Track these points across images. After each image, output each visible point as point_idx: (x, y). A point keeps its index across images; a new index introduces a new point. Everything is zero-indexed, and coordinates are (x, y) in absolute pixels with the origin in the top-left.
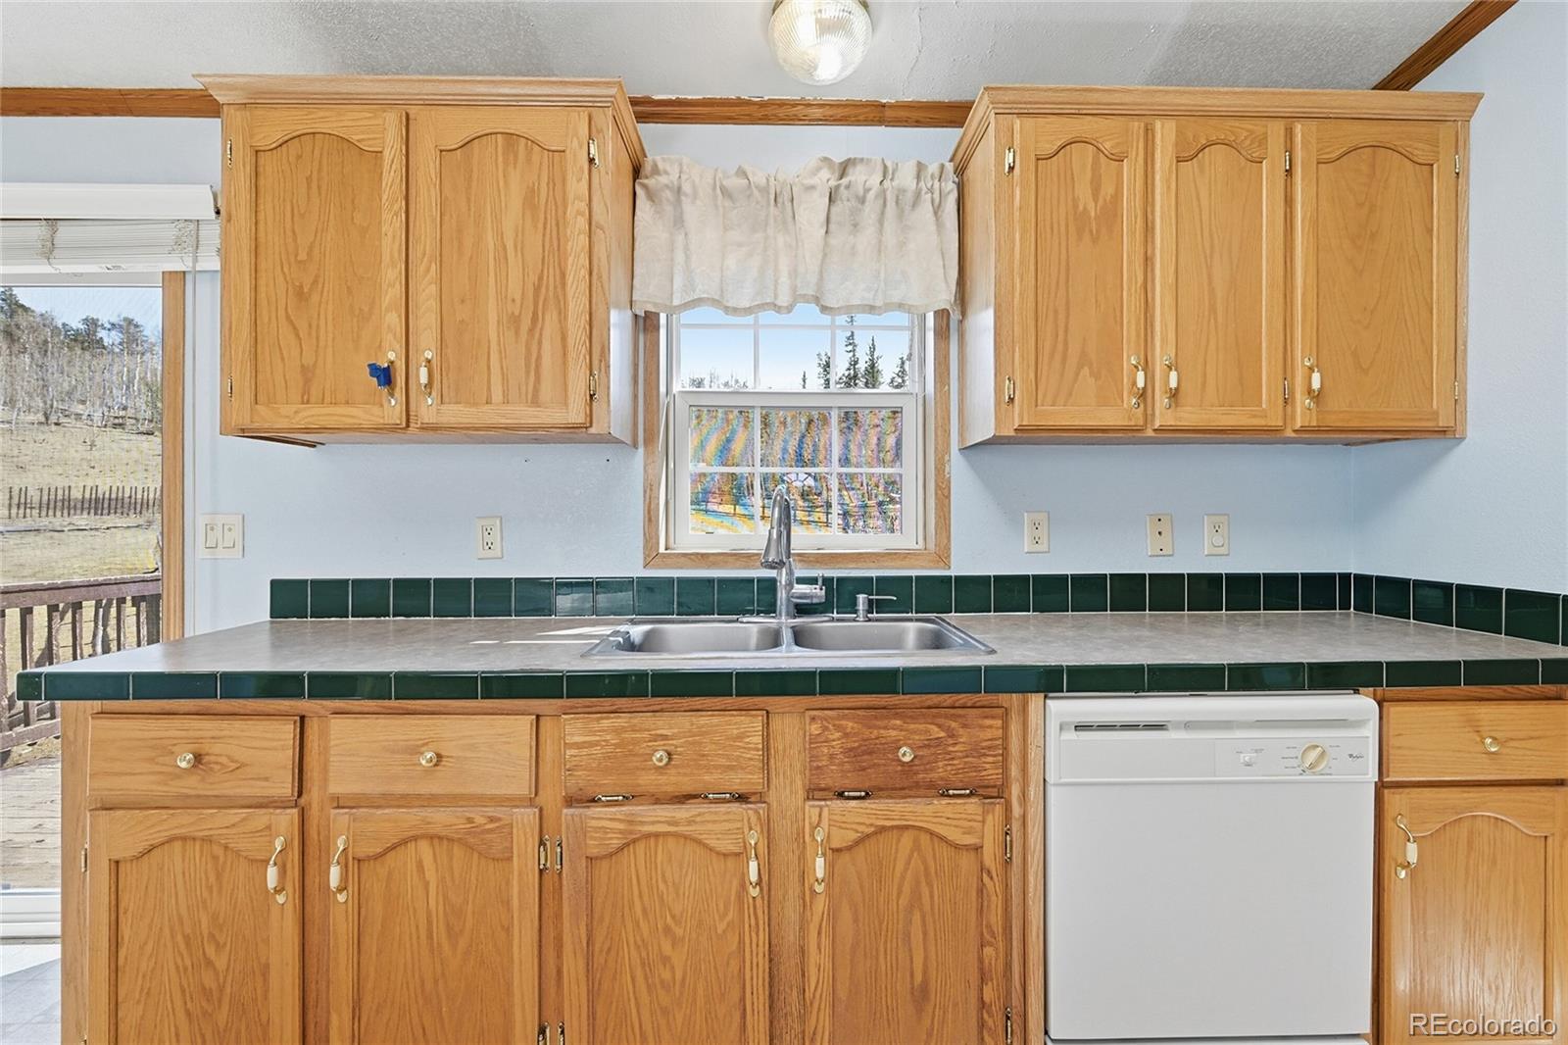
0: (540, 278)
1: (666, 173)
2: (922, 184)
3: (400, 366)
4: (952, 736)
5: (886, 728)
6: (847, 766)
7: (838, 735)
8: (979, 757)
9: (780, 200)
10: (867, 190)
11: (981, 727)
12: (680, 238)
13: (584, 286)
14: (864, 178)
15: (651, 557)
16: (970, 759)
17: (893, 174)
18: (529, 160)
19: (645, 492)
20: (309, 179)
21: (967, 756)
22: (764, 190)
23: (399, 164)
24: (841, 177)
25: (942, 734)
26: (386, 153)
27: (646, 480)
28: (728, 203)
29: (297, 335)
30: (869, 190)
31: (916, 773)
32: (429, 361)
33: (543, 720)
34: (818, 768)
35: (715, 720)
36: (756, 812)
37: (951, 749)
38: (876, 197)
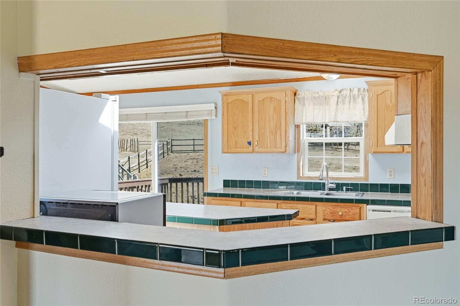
0: (277, 124)
1: (301, 95)
2: (359, 93)
3: (252, 141)
4: (349, 211)
5: (337, 209)
6: (330, 215)
7: (328, 210)
8: (355, 215)
9: (326, 98)
10: (346, 95)
11: (355, 210)
12: (304, 108)
13: (285, 125)
14: (345, 93)
15: (299, 177)
16: (353, 216)
17: (353, 91)
18: (274, 101)
19: (297, 163)
20: (236, 107)
21: (353, 215)
22: (323, 97)
23: (251, 104)
24: (340, 93)
25: (348, 211)
26: (249, 102)
27: (297, 160)
28: (315, 100)
29: (235, 136)
30: (347, 95)
31: (343, 217)
32: (257, 140)
33: (278, 204)
34: (325, 215)
35: (307, 206)
36: (314, 222)
37: (349, 213)
38: (349, 97)
